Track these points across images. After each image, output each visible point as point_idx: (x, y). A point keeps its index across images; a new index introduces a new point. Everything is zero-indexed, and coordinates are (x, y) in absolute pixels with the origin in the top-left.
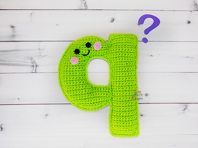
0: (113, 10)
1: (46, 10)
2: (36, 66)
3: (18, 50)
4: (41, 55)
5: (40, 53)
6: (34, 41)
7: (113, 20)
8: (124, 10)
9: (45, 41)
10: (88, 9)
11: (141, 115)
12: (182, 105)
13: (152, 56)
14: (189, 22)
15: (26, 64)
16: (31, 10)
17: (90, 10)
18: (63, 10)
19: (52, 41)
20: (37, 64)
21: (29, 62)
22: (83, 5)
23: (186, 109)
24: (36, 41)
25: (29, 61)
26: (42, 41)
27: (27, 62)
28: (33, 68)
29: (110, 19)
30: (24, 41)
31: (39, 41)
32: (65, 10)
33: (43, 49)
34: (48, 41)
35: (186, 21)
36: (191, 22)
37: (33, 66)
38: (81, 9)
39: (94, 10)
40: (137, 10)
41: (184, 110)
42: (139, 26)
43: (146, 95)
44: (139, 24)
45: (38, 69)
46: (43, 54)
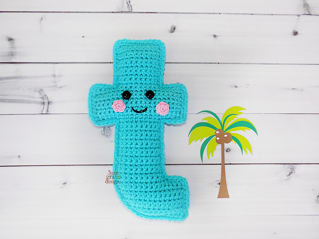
0: (174, 13)
1: (65, 12)
2: (49, 103)
3: (20, 77)
4: (56, 86)
5: (55, 82)
6: (46, 63)
7: (173, 29)
8: (192, 13)
9: (63, 63)
10: (133, 11)
11: (220, 183)
12: (285, 168)
13: (236, 87)
14: (296, 33)
15: (32, 99)
16: (40, 12)
17: (136, 13)
18: (93, 12)
19: (75, 63)
20: (50, 100)
21: (37, 97)
22: (126, 5)
23: (292, 173)
24: (48, 63)
25: (37, 95)
26: (58, 63)
27: (33, 97)
28: (43, 106)
29: (169, 28)
30: (29, 63)
31: (54, 63)
32: (95, 12)
33: (60, 76)
34: (68, 63)
35: (291, 31)
36: (299, 32)
37: (44, 103)
38: (122, 12)
39: (144, 13)
40: (211, 13)
41: (290, 174)
42: (215, 39)
43: (227, 151)
44: (215, 36)
45: (52, 109)
46: (59, 84)
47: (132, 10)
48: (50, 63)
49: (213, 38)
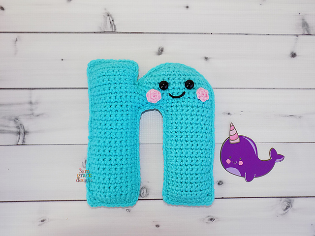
0: (162, 33)
1: (42, 33)
2: (25, 133)
4: (33, 114)
5: (31, 110)
6: (21, 89)
7: (161, 51)
8: (181, 33)
9: (40, 88)
10: (116, 31)
11: (211, 220)
12: (282, 201)
13: (229, 114)
14: (294, 55)
15: (6, 129)
16: (15, 32)
17: (120, 33)
18: (73, 33)
19: (53, 88)
20: (26, 129)
21: (12, 126)
22: (109, 25)
23: (289, 207)
24: (24, 89)
25: (12, 124)
27: (8, 127)
28: (19, 136)
29: (156, 50)
30: (3, 89)
31: (30, 89)
32: (76, 33)
33: (37, 103)
35: (289, 53)
36: (297, 54)
37: (19, 133)
38: (105, 32)
39: (128, 33)
40: (203, 33)
41: (287, 209)
42: (206, 62)
43: (219, 184)
44: (206, 58)
45: (29, 139)
46: (36, 112)
47: (115, 29)
48: (26, 89)
49: (204, 61)
